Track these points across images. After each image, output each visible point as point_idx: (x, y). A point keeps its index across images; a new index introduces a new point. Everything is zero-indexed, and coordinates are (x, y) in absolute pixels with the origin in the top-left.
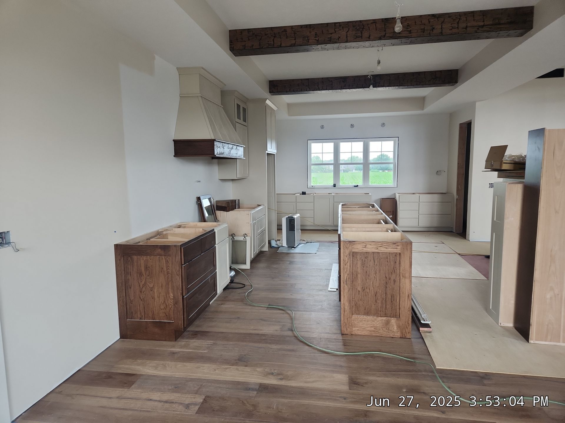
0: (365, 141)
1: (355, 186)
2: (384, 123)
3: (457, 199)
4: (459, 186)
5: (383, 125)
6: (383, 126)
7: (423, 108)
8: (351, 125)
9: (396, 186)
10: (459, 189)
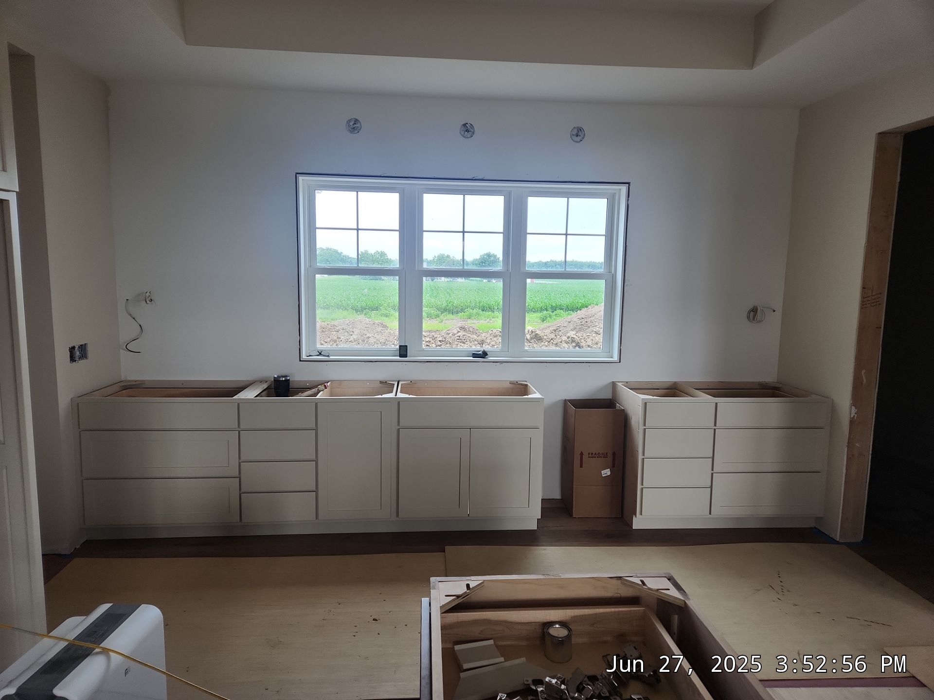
0: (510, 193)
1: (475, 355)
2: (580, 130)
3: (852, 422)
4: (864, 371)
5: (577, 136)
6: (578, 139)
7: (753, 65)
8: (465, 125)
9: (616, 358)
10: (862, 383)
